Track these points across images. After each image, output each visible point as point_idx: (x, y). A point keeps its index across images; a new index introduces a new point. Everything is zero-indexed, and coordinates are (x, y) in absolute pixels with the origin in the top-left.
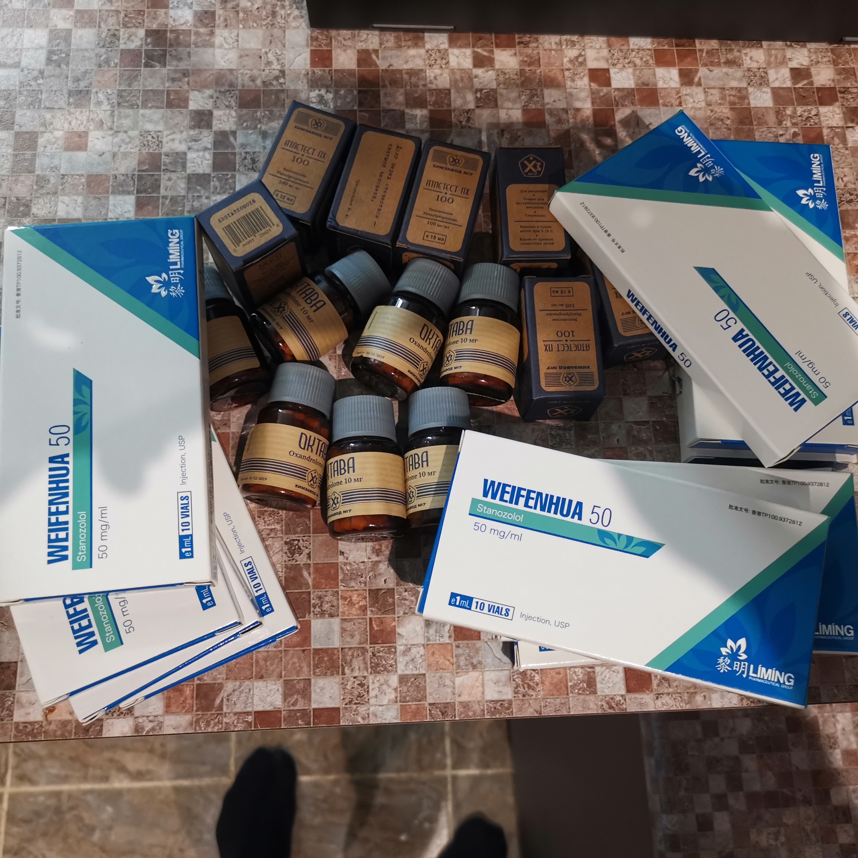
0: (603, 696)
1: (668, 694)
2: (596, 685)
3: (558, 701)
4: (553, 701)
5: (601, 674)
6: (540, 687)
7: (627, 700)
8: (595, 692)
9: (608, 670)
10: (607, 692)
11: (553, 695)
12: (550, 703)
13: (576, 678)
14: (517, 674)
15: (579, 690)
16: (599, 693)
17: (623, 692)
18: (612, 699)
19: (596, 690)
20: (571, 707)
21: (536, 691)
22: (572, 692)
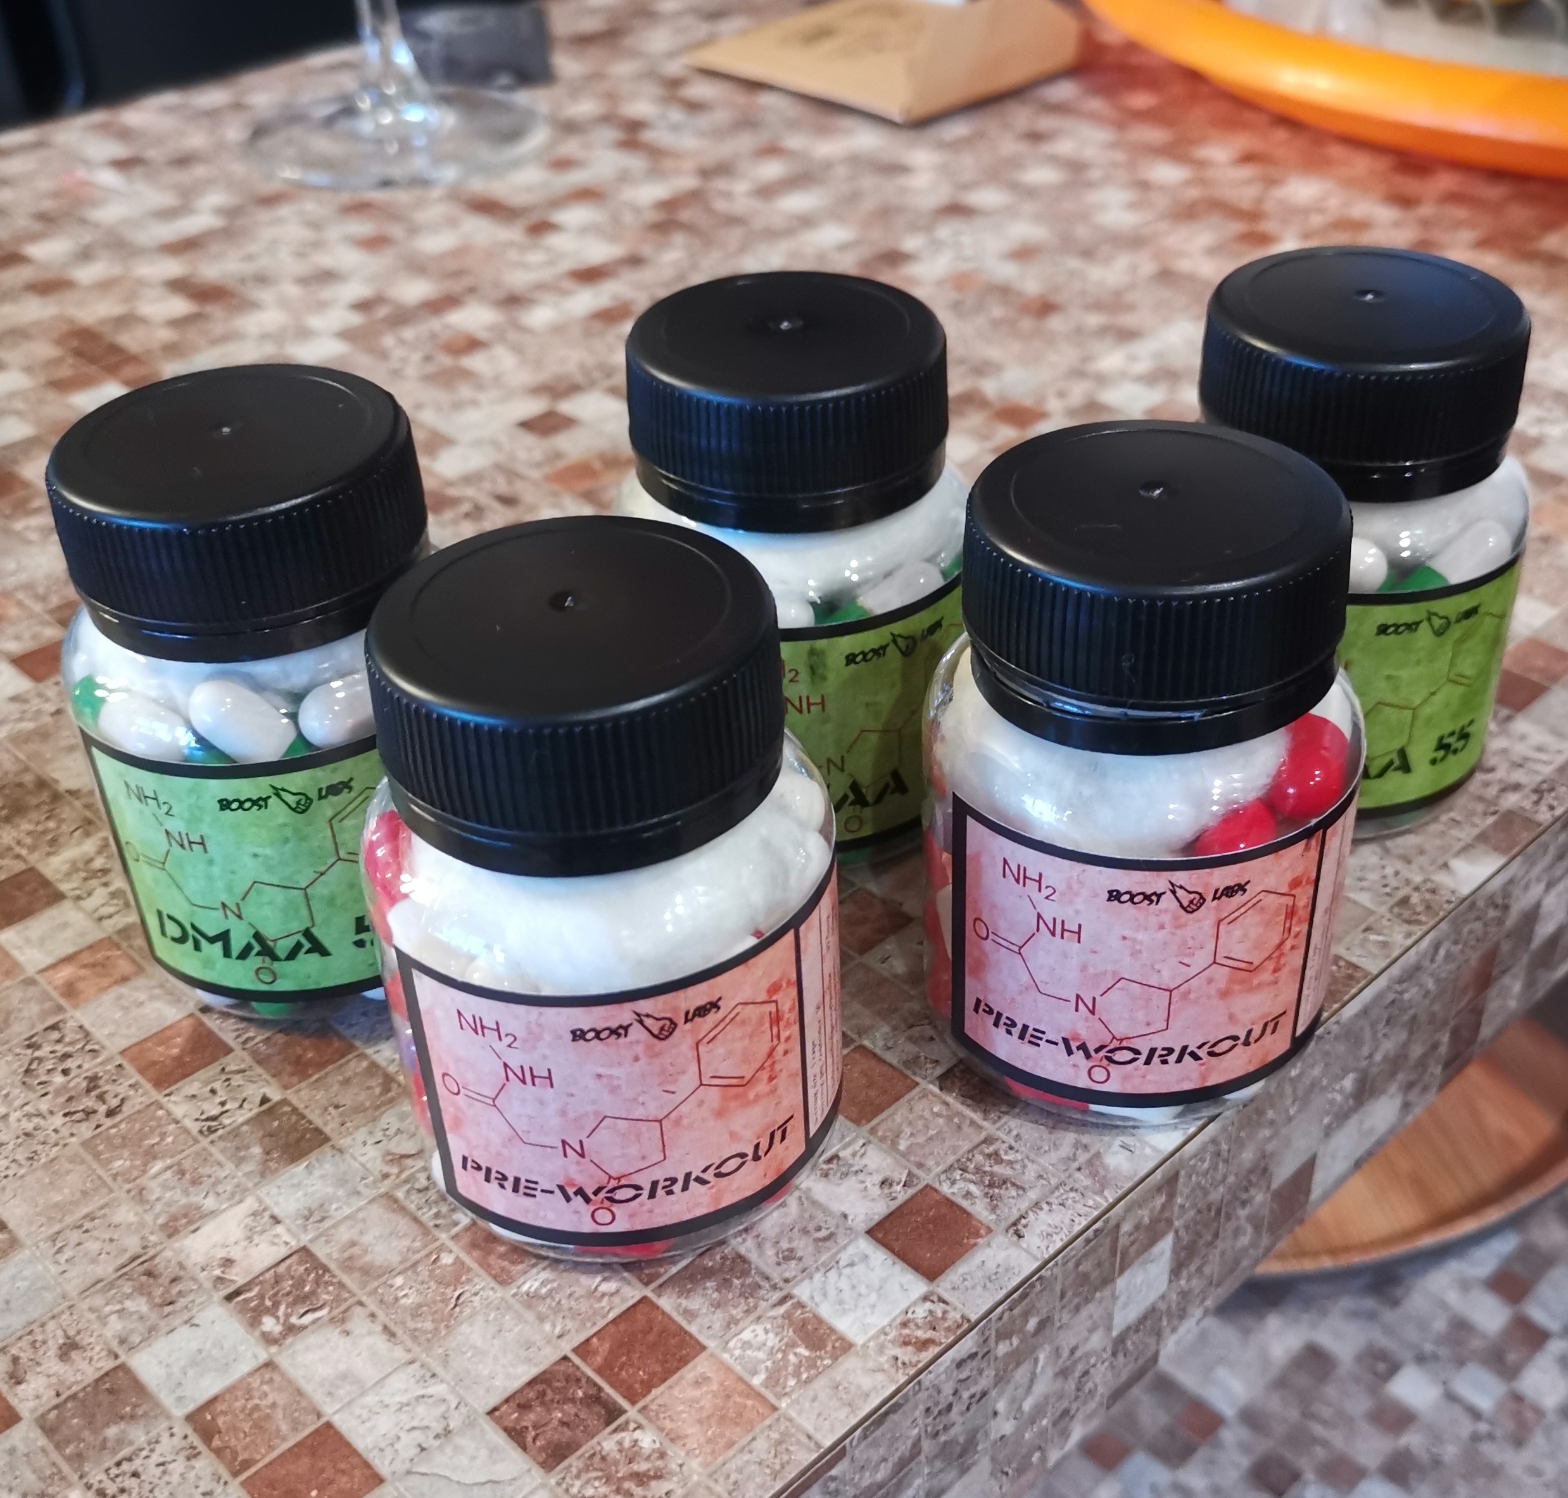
0: (875, 1337)
1: (1037, 1205)
2: (832, 1330)
3: (761, 1445)
4: (747, 1457)
5: (825, 1295)
6: (676, 1454)
7: (946, 1296)
8: (846, 1346)
9: (832, 1275)
10: (879, 1320)
11: (730, 1444)
12: (740, 1470)
13: (761, 1355)
14: (578, 1476)
15: (797, 1374)
16: (859, 1340)
17: (919, 1287)
18: (905, 1325)
19: (841, 1338)
20: (811, 1430)
21: (672, 1474)
22: (780, 1396)
